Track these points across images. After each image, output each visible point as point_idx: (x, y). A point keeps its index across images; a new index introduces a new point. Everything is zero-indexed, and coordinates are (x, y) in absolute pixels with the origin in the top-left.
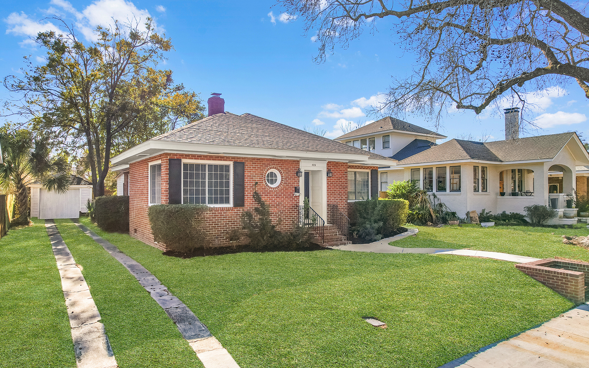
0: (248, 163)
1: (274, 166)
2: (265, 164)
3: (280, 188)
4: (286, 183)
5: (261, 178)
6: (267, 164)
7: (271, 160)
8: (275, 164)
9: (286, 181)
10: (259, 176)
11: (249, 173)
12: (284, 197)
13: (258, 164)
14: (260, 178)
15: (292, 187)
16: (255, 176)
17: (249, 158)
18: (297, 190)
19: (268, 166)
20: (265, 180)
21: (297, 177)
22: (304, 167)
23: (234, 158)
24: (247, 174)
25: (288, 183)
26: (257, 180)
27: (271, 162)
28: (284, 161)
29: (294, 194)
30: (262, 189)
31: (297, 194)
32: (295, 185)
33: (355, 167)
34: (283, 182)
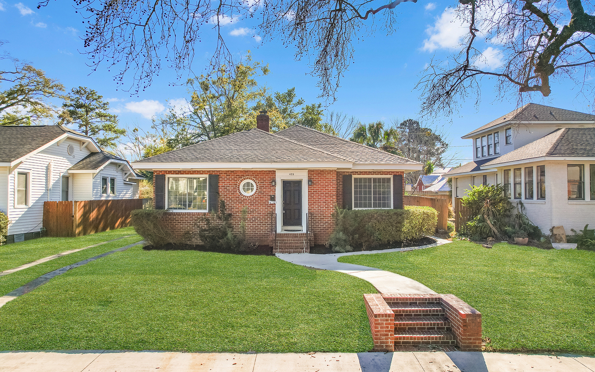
0: (222, 175)
1: (248, 177)
2: (239, 175)
3: (254, 196)
4: (261, 192)
5: (235, 188)
6: (241, 175)
8: (249, 175)
9: (261, 190)
10: (232, 186)
11: (223, 184)
12: (258, 205)
13: (232, 175)
14: (233, 188)
15: (268, 196)
16: (229, 186)
17: (224, 171)
18: (273, 198)
19: (242, 177)
20: (239, 189)
21: (273, 186)
22: (280, 177)
23: (209, 172)
24: (220, 184)
25: (263, 192)
26: (231, 190)
27: (246, 173)
28: (259, 172)
29: (269, 202)
30: (236, 197)
31: (272, 202)
32: (270, 194)
33: (369, 173)
34: (258, 191)
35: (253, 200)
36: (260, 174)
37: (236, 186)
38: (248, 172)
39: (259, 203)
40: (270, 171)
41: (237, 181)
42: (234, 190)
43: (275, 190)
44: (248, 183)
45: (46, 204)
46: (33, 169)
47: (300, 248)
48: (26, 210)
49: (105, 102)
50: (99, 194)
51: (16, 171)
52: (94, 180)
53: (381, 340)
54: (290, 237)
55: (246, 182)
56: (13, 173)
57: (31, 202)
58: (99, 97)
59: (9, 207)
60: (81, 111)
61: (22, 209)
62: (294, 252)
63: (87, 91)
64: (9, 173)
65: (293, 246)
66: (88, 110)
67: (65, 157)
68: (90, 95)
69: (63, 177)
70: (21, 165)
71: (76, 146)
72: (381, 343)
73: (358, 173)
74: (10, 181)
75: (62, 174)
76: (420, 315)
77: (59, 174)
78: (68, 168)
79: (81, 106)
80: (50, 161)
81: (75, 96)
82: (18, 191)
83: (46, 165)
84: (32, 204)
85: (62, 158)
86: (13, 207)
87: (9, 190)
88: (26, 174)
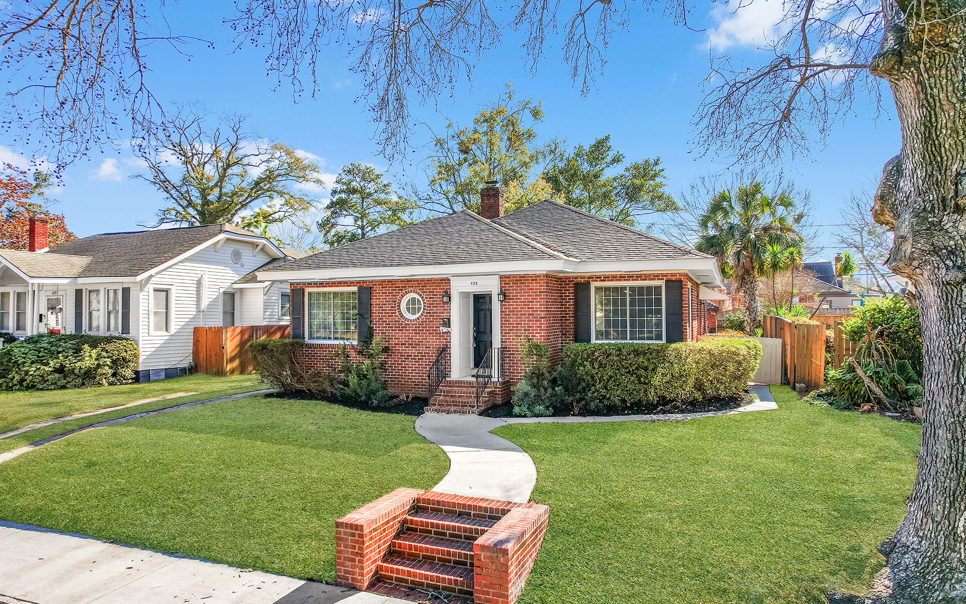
0: (376, 288)
1: (411, 289)
2: (399, 287)
3: (420, 320)
4: (430, 313)
5: (394, 307)
6: (402, 287)
7: (407, 281)
8: (413, 287)
9: (430, 310)
10: (390, 304)
11: (378, 300)
12: (426, 333)
13: (389, 287)
14: (391, 307)
15: (440, 319)
16: (385, 304)
17: (377, 281)
18: (447, 323)
19: (402, 290)
20: (400, 308)
21: (447, 303)
22: (458, 287)
23: (358, 282)
24: (374, 301)
25: (433, 313)
26: (389, 310)
27: (407, 284)
28: (427, 281)
29: (441, 328)
30: (395, 321)
31: (445, 330)
32: (443, 316)
33: (622, 277)
34: (426, 311)
35: (419, 327)
36: (429, 284)
37: (395, 304)
38: (411, 281)
39: (428, 330)
40: (443, 280)
41: (396, 296)
42: (392, 310)
43: (450, 309)
44: (413, 299)
45: (196, 330)
46: (176, 284)
47: (470, 406)
48: (167, 338)
49: (386, 182)
50: (276, 317)
51: (150, 287)
52: (266, 297)
53: (345, 567)
54: (464, 387)
55: (410, 297)
56: (146, 289)
57: (173, 329)
58: (378, 176)
59: (141, 335)
60: (355, 198)
61: (160, 337)
62: (455, 412)
63: (361, 168)
64: (141, 291)
65: (459, 402)
66: (365, 196)
67: (228, 267)
68: (367, 175)
69: (225, 293)
70: (153, 279)
71: (246, 252)
72: (346, 572)
73: (601, 278)
74: (141, 301)
75: (222, 290)
76: (460, 536)
77: (218, 290)
78: (232, 282)
79: (354, 191)
80: (203, 273)
81: (346, 178)
82: (155, 313)
83: (197, 279)
84: (176, 330)
85: (223, 268)
86: (147, 335)
87: (141, 312)
88: (167, 291)
